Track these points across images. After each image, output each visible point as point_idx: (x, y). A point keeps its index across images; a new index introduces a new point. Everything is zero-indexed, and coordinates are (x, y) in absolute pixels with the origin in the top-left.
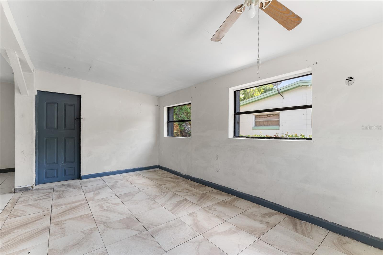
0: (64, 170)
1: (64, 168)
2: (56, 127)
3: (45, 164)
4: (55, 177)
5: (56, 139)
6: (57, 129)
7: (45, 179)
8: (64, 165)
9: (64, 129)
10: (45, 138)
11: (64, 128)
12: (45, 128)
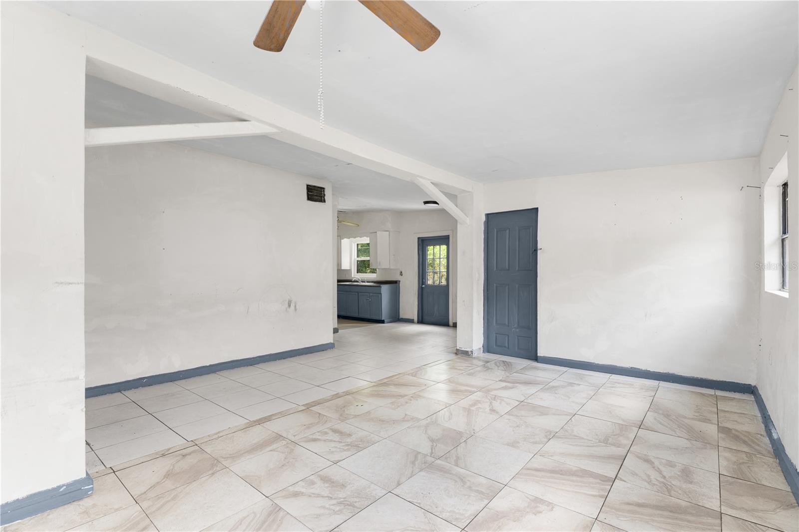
0: (516, 339)
1: (518, 336)
2: (507, 267)
3: (495, 324)
4: (505, 347)
5: (507, 287)
6: (509, 270)
7: (495, 347)
8: (517, 330)
9: (518, 270)
10: (495, 285)
11: (517, 268)
12: (495, 269)
